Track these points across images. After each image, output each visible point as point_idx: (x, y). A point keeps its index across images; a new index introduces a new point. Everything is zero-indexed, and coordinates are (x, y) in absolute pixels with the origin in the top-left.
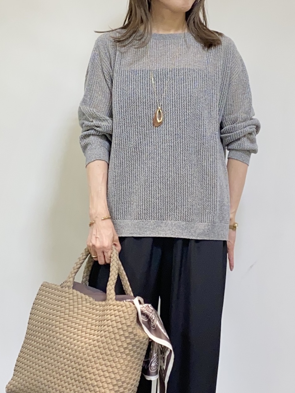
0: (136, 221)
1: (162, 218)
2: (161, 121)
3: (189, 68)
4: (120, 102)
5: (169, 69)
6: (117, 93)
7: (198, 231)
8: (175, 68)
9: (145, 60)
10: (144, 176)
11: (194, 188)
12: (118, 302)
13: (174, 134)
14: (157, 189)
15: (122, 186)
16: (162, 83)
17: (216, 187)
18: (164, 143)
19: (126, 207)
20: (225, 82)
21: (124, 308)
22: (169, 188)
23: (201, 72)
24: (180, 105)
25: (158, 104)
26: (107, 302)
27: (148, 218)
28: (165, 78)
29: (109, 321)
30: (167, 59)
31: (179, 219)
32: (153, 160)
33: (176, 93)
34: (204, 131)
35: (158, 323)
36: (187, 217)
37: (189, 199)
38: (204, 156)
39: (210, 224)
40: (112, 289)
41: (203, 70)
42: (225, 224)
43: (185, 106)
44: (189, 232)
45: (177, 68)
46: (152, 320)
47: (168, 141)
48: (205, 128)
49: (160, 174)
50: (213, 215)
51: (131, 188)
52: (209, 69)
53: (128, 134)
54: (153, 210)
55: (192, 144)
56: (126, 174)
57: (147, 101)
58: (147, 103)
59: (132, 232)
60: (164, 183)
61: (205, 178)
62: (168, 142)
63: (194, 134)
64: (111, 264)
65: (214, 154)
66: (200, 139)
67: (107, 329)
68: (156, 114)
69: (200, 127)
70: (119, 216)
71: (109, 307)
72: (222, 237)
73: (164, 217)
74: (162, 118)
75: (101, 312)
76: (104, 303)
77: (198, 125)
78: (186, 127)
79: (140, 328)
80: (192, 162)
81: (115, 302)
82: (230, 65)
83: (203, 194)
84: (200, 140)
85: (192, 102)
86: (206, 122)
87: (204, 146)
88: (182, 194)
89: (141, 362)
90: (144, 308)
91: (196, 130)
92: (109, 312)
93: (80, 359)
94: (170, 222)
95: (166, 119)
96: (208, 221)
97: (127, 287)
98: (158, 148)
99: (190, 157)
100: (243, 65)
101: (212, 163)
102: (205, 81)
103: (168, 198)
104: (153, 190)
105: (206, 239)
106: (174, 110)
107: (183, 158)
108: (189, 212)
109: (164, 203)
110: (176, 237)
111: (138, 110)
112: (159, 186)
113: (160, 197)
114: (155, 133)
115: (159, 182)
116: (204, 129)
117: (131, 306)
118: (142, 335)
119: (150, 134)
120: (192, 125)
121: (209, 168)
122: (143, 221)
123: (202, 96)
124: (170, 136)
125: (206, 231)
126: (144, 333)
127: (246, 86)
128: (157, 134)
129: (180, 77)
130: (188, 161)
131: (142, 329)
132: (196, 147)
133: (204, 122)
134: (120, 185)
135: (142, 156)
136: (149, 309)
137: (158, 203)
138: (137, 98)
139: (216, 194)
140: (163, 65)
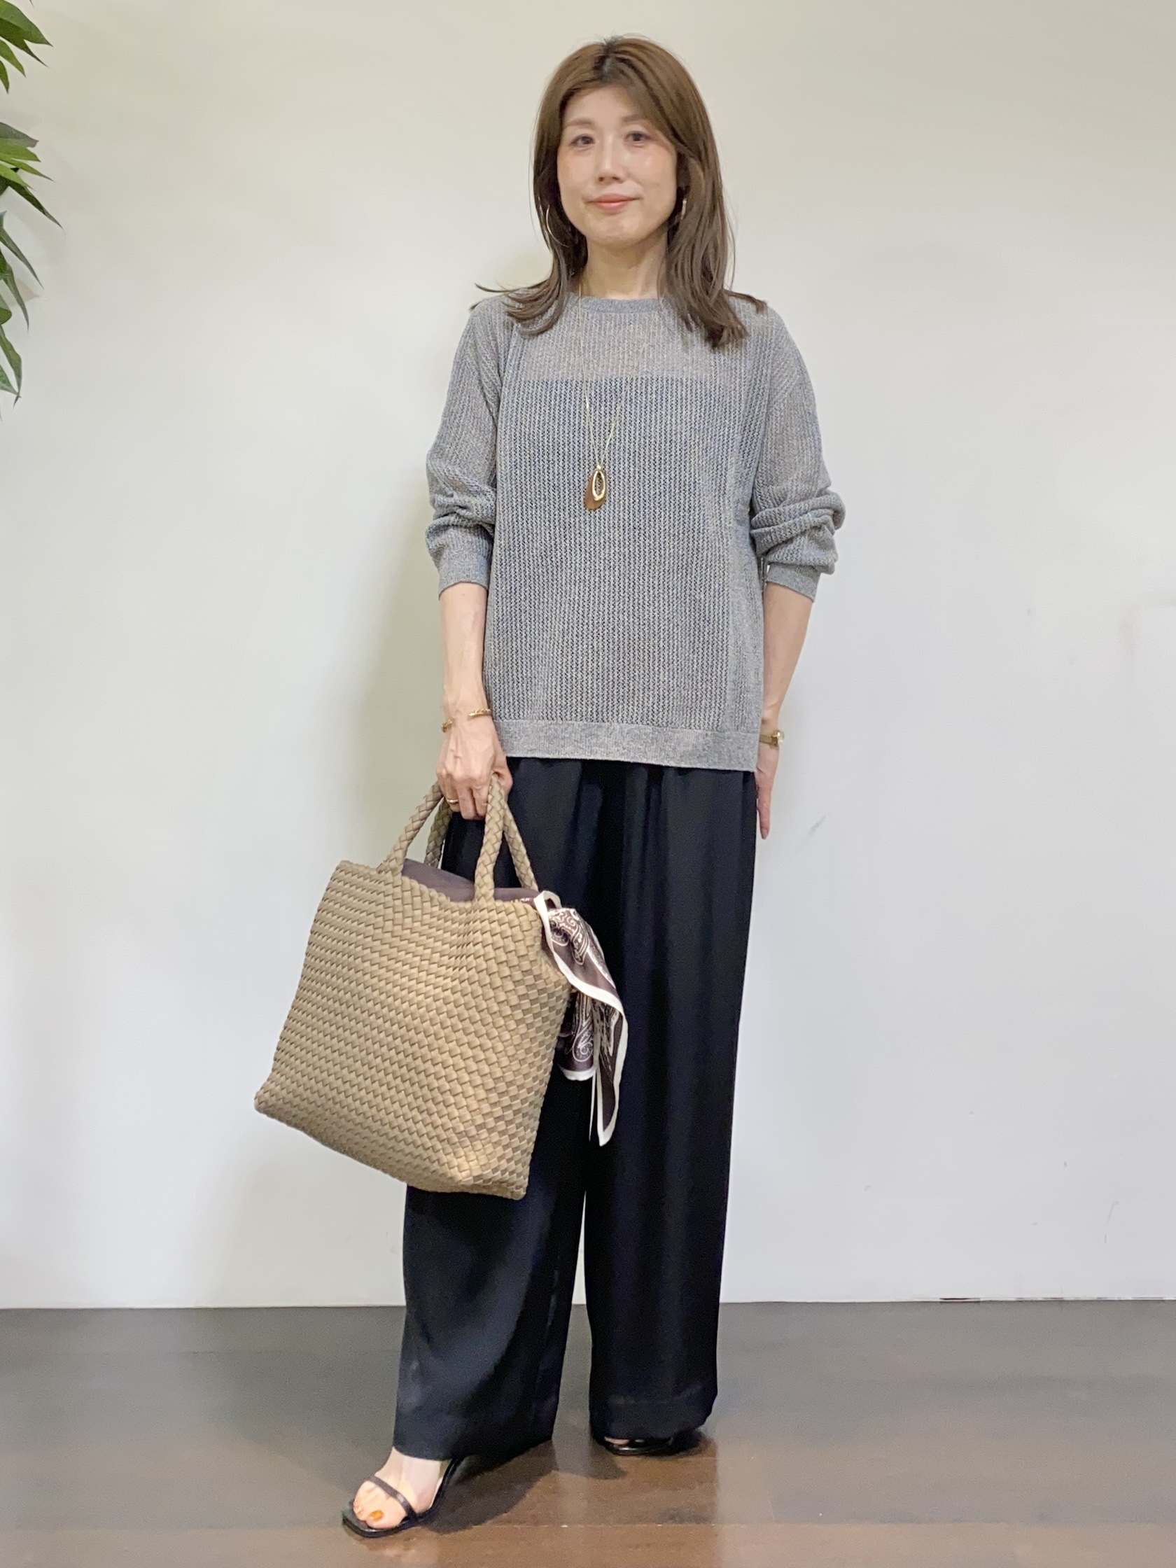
0: (542, 723)
1: (599, 717)
2: (601, 496)
3: (670, 376)
4: (513, 453)
5: (624, 378)
6: (508, 432)
7: (681, 749)
8: (639, 378)
9: (572, 359)
10: (562, 620)
11: (675, 650)
12: (499, 903)
13: (631, 526)
14: (590, 651)
15: (515, 643)
16: (608, 410)
17: (725, 649)
18: (607, 547)
19: (521, 690)
20: (757, 410)
21: (512, 916)
22: (616, 649)
23: (699, 386)
24: (646, 460)
25: (597, 459)
26: (474, 904)
27: (568, 717)
28: (614, 399)
29: (479, 946)
30: (621, 356)
31: (638, 721)
32: (582, 584)
33: (637, 434)
34: (701, 521)
35: (590, 950)
36: (656, 717)
37: (661, 674)
38: (699, 579)
39: (709, 733)
40: (488, 873)
41: (703, 382)
42: (749, 735)
43: (658, 462)
44: (661, 750)
45: (644, 377)
46: (576, 945)
47: (616, 542)
48: (702, 512)
49: (596, 618)
50: (717, 713)
51: (533, 646)
52: (718, 379)
53: (529, 525)
54: (579, 698)
55: (672, 550)
56: (523, 615)
57: (572, 451)
58: (572, 455)
59: (533, 747)
60: (606, 639)
61: (701, 629)
62: (616, 545)
63: (677, 527)
64: (488, 818)
65: (722, 574)
66: (691, 539)
67: (474, 965)
68: (590, 480)
69: (692, 512)
70: (507, 710)
71: (479, 914)
72: (740, 763)
73: (605, 715)
74: (603, 491)
75: (463, 925)
76: (468, 905)
77: (687, 507)
78: (657, 511)
79: (550, 962)
80: (670, 591)
81: (492, 903)
82: (769, 371)
83: (696, 663)
84: (691, 541)
85: (674, 455)
86: (707, 500)
87: (700, 556)
88: (647, 664)
89: (552, 1038)
90: (558, 918)
91: (682, 519)
92: (478, 925)
93: (413, 1031)
94: (619, 727)
95: (612, 493)
96: (706, 726)
97: (523, 870)
98: (593, 558)
99: (667, 581)
100: (803, 371)
101: (717, 593)
102: (707, 408)
103: (615, 673)
104: (580, 653)
105: (699, 766)
106: (631, 472)
107: (651, 582)
108: (661, 704)
109: (606, 682)
110: (632, 761)
111: (551, 471)
112: (595, 644)
113: (595, 670)
114: (588, 524)
115: (595, 636)
116: (702, 517)
117: (527, 913)
118: (554, 977)
119: (577, 525)
120: (673, 506)
121: (712, 606)
122: (557, 724)
123: (697, 441)
124: (622, 532)
125: (701, 748)
126: (558, 973)
127: (809, 419)
128: (592, 526)
129: (649, 396)
130: (662, 588)
131: (555, 964)
132: (681, 558)
133: (702, 501)
134: (510, 639)
135: (559, 576)
136: (570, 920)
137: (590, 682)
138: (550, 444)
139: (725, 665)
140: (612, 370)
